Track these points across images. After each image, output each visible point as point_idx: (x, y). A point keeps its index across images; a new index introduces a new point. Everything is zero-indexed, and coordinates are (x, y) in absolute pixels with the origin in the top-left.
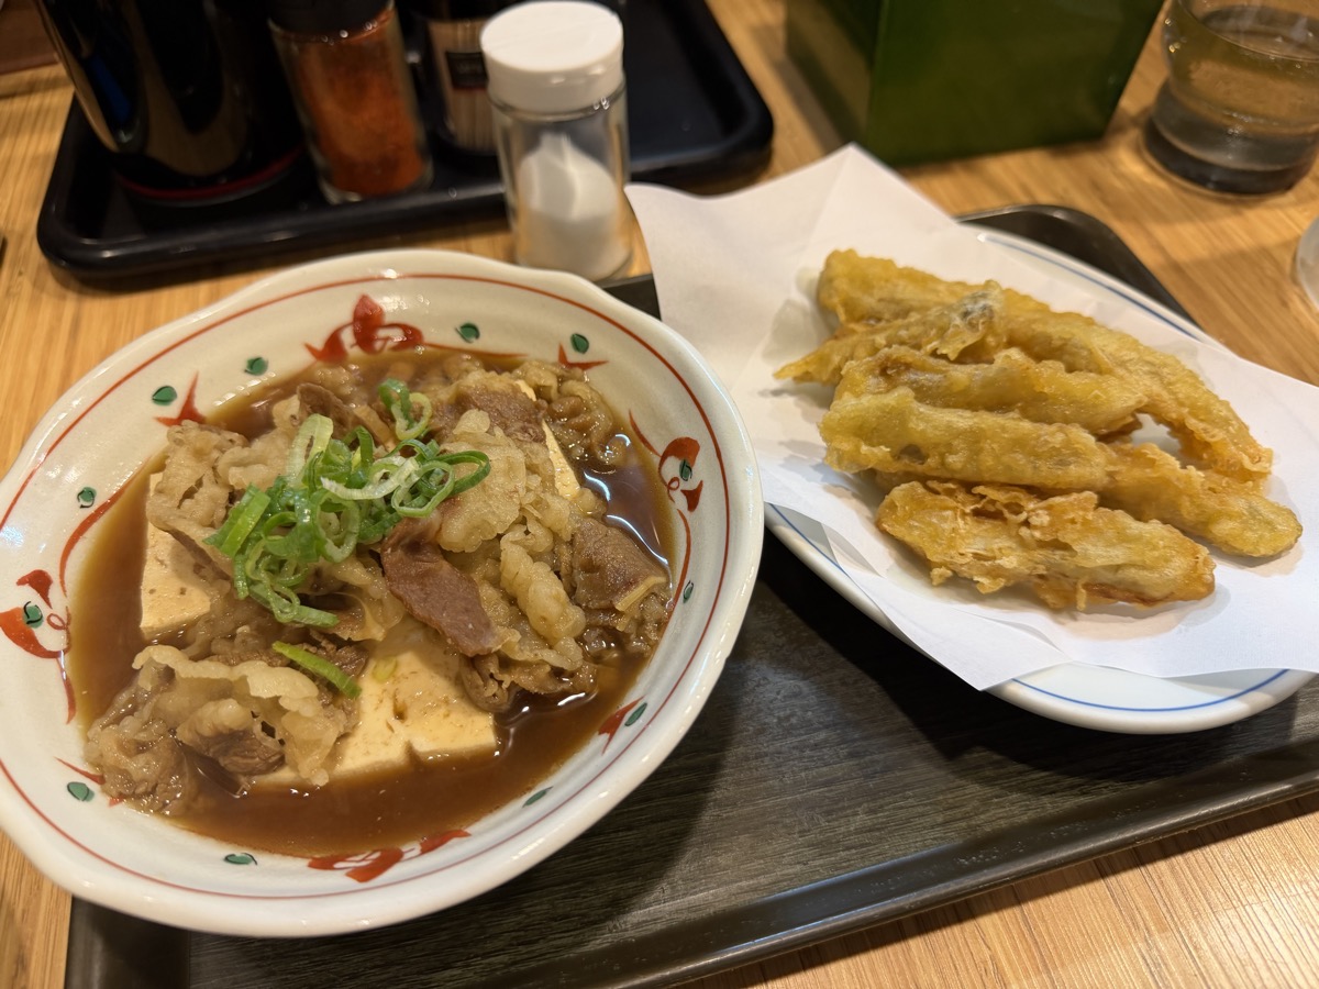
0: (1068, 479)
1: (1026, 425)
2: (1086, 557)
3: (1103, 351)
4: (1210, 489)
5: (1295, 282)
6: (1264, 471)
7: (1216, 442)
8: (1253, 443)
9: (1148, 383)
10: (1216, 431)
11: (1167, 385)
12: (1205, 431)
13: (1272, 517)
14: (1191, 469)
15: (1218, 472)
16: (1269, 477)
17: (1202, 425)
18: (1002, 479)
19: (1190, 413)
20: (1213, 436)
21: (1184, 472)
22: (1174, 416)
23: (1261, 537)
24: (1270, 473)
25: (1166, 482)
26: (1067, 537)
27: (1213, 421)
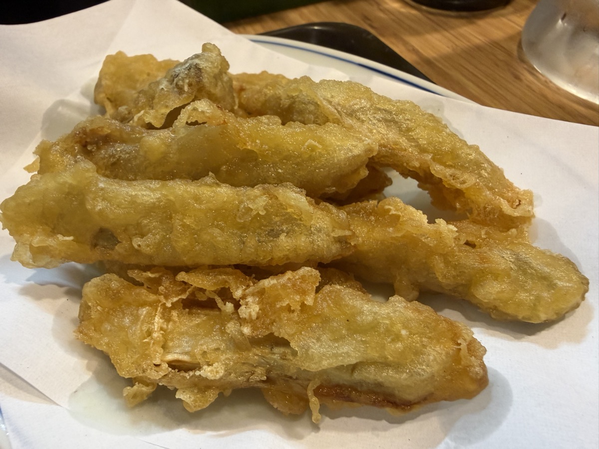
0: (280, 254)
1: (225, 192)
2: (308, 357)
3: (330, 103)
4: (467, 243)
5: (522, 60)
6: (527, 215)
7: (467, 189)
8: (509, 186)
9: (383, 131)
10: (466, 176)
11: (406, 132)
12: (454, 177)
13: (546, 270)
14: (441, 222)
15: (475, 222)
16: (533, 220)
17: (449, 172)
18: (206, 260)
19: (433, 159)
20: (464, 182)
21: (431, 227)
22: (417, 164)
23: (538, 298)
24: (533, 216)
25: (412, 242)
26: (283, 331)
27: (462, 166)
